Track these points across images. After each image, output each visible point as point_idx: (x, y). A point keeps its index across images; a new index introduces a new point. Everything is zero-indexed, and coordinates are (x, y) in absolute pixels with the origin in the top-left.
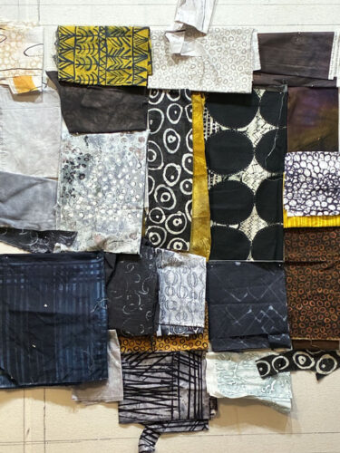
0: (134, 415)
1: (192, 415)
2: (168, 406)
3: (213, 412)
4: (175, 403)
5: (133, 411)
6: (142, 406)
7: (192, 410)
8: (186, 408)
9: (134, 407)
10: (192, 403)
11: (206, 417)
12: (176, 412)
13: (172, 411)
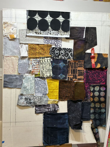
0: (40, 111)
1: (53, 110)
2: (48, 108)
3: (58, 108)
4: (49, 108)
5: (39, 110)
6: (41, 109)
7: (53, 109)
8: (52, 108)
9: (40, 109)
10: (53, 107)
11: (56, 110)
12: (49, 110)
13: (48, 109)
